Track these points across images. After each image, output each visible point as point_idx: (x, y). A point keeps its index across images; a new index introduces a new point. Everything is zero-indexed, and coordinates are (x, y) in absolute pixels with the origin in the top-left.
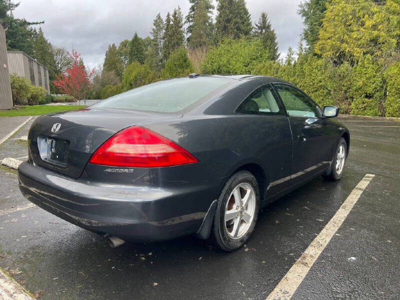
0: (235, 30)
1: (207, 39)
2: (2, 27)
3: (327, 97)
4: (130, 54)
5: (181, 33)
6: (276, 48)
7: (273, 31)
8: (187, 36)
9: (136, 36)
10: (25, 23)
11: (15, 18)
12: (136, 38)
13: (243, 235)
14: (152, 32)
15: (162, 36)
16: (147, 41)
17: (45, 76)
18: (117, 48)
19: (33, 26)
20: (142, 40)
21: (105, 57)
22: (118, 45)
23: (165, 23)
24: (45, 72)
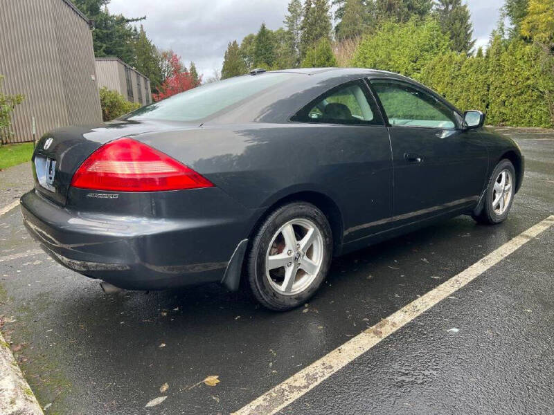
0: (406, 9)
1: (365, 26)
2: (88, 27)
3: (538, 102)
4: (255, 54)
5: (326, 20)
6: (468, 32)
7: (465, 6)
8: (334, 23)
9: (263, 27)
10: (122, 21)
11: (111, 14)
12: (264, 32)
13: (302, 290)
14: (287, 21)
15: (299, 26)
16: (280, 34)
17: (146, 88)
18: (240, 46)
19: (132, 24)
20: (272, 34)
21: (224, 60)
22: (240, 43)
23: (304, 6)
24: (146, 84)
